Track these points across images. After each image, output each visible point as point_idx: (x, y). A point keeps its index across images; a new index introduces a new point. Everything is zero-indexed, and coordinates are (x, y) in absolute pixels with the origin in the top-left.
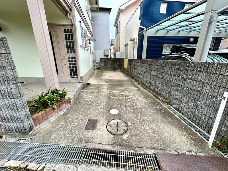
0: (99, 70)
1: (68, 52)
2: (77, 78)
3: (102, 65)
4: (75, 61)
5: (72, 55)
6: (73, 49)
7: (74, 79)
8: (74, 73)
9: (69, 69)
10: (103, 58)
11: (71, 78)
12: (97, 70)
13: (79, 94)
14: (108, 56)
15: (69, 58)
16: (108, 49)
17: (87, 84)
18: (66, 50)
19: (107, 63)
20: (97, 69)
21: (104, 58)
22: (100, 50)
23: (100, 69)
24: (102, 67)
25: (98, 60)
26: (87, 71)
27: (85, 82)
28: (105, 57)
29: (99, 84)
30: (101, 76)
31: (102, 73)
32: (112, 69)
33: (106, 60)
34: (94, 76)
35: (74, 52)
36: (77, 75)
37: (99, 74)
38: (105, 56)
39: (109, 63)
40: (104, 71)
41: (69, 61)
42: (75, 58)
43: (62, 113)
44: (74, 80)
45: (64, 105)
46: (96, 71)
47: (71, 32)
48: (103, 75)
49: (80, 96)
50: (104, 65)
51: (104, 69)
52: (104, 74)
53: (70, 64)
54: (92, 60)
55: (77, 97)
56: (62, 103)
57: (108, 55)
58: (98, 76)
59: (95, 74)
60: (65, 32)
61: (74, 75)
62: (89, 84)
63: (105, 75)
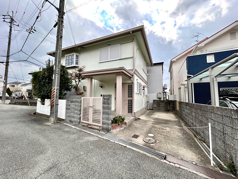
0: (152, 111)
1: (128, 97)
2: (132, 113)
3: (155, 106)
4: (132, 102)
5: (130, 99)
6: (132, 95)
7: (130, 114)
8: (130, 109)
9: (128, 106)
11: (128, 113)
12: (150, 110)
13: (132, 123)
14: (161, 98)
15: (128, 100)
16: (161, 92)
17: (139, 119)
19: (160, 105)
20: (150, 109)
21: (157, 100)
22: (153, 93)
23: (153, 109)
24: (155, 108)
25: (151, 101)
26: (140, 109)
27: (137, 117)
28: (158, 100)
29: (147, 120)
30: (151, 115)
31: (154, 113)
32: (165, 111)
33: (159, 102)
34: (145, 115)
35: (132, 97)
36: (132, 111)
37: (150, 113)
38: (158, 98)
39: (161, 105)
40: (156, 111)
41: (128, 102)
42: (132, 100)
43: (122, 129)
45: (123, 125)
46: (148, 111)
47: (132, 86)
48: (153, 114)
50: (157, 106)
52: (154, 114)
53: (128, 104)
54: (145, 101)
55: (130, 124)
56: (123, 124)
57: (161, 97)
58: (149, 115)
59: (146, 113)
60: (128, 86)
61: (130, 111)
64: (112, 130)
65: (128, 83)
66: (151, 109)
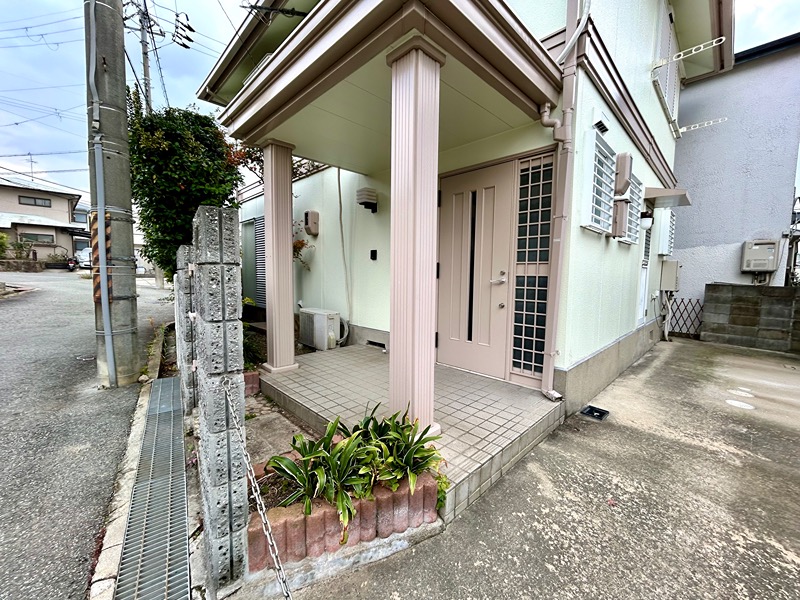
0: (692, 344)
1: (521, 257)
2: (539, 370)
3: (719, 318)
4: (543, 295)
5: (533, 270)
6: (546, 242)
7: (527, 373)
8: (529, 344)
9: (512, 324)
10: (724, 286)
11: (516, 364)
12: (677, 343)
13: (521, 463)
14: (771, 273)
15: (520, 281)
16: (776, 237)
17: (592, 411)
18: (515, 249)
19: (757, 313)
20: (680, 335)
21: (734, 287)
22: (711, 242)
23: (697, 337)
24: (713, 330)
25: (692, 290)
26: (608, 341)
27: (577, 398)
28: (747, 282)
30: (693, 380)
31: (711, 364)
32: (792, 350)
33: (752, 295)
34: (645, 375)
35: (545, 257)
36: (540, 359)
37: (687, 367)
38: (744, 273)
39: (770, 313)
40: (725, 352)
41: (519, 294)
42: (544, 281)
43: (379, 551)
44: (525, 378)
45: (402, 512)
46: (667, 349)
47: (548, 174)
48: (709, 378)
49: (521, 478)
50: (733, 321)
51: (730, 341)
52: (719, 372)
53: (519, 306)
54: (651, 291)
55: (500, 481)
56: (395, 502)
57: (770, 269)
58: (676, 381)
59: (657, 363)
60: (524, 180)
61: (528, 356)
62: (602, 414)
63: (731, 384)
64: (258, 575)
65: (523, 157)
66: (687, 336)
